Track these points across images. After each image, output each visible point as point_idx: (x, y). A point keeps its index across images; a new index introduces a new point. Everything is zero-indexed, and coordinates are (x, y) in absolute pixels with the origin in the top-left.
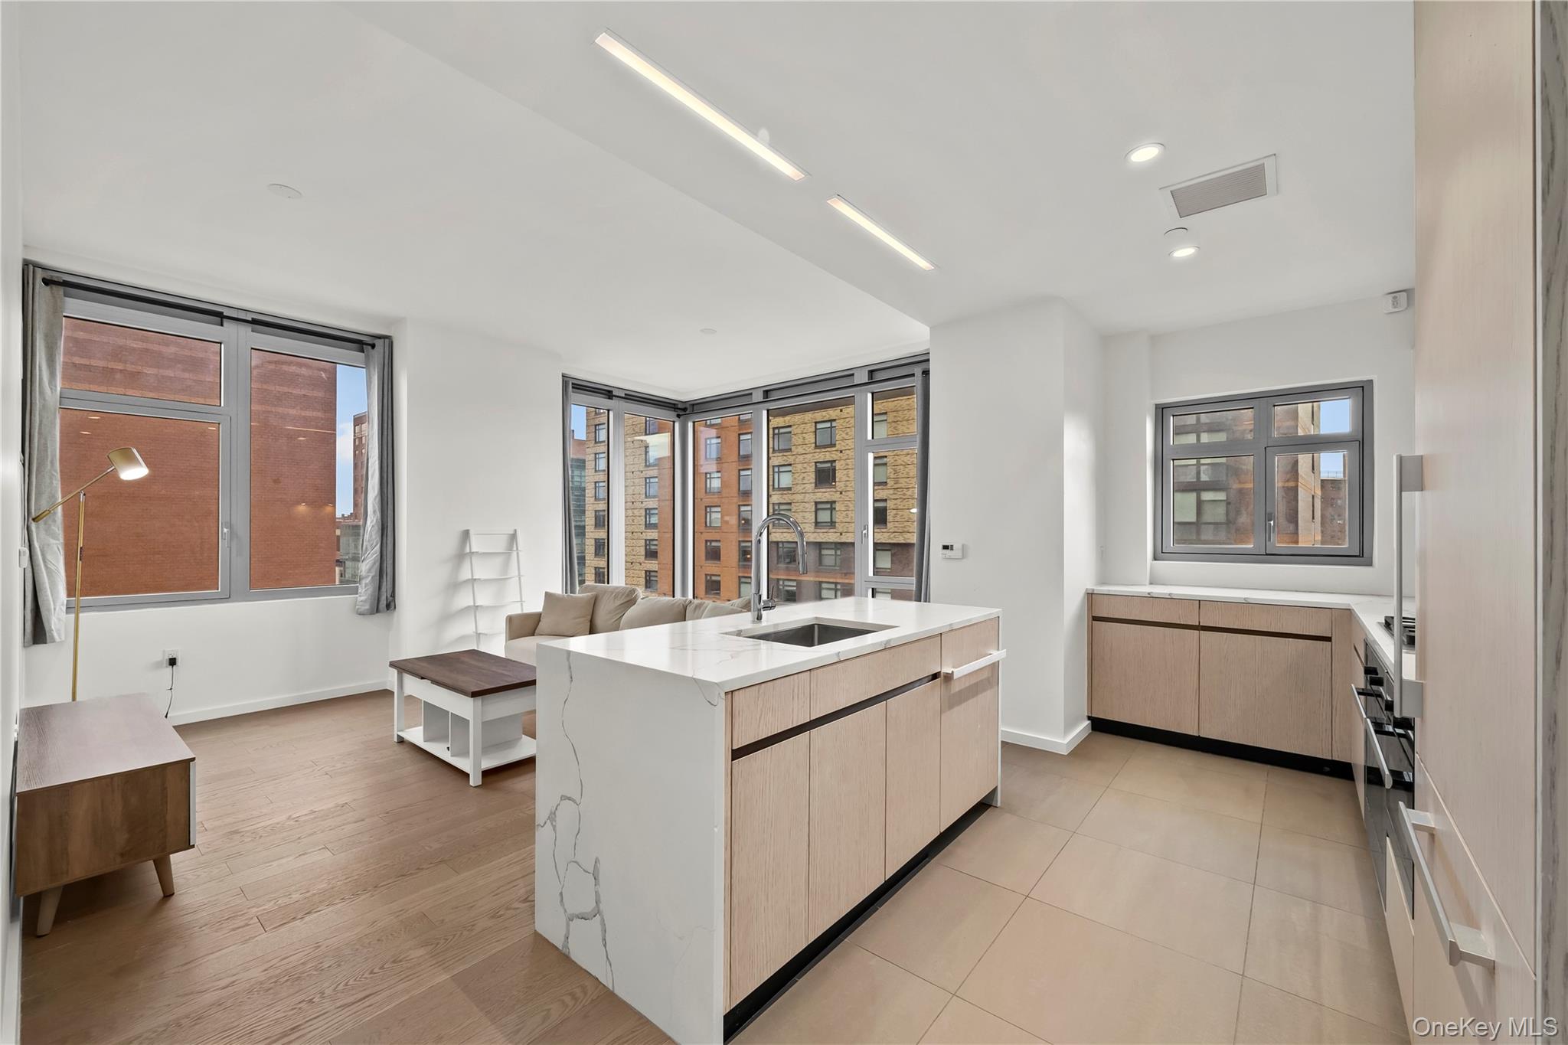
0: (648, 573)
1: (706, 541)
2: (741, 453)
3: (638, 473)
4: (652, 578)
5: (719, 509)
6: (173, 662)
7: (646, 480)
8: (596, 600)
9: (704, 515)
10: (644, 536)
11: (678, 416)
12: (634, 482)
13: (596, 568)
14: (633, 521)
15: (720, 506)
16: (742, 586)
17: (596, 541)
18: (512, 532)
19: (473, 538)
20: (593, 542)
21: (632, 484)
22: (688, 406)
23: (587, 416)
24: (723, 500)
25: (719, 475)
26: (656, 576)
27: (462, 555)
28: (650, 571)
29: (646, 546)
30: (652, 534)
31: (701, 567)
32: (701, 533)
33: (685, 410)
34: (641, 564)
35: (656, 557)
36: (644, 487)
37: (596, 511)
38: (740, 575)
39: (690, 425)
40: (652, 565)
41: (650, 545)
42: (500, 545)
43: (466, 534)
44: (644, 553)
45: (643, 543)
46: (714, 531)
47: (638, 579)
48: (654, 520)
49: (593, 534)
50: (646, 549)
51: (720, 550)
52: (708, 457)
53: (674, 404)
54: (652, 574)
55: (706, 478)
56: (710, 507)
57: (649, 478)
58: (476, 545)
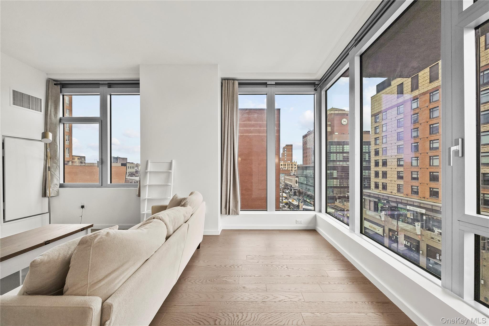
0: (399, 185)
4: (400, 188)
6: (83, 207)
9: (429, 161)
10: (397, 170)
13: (375, 182)
17: (375, 172)
20: (374, 172)
21: (391, 149)
23: (371, 124)
30: (401, 169)
31: (427, 184)
32: (427, 169)
33: (319, 84)
34: (395, 181)
35: (403, 179)
36: (397, 149)
37: (375, 160)
40: (401, 182)
43: (148, 162)
44: (396, 177)
45: (396, 173)
47: (394, 188)
48: (402, 163)
49: (374, 169)
50: (398, 175)
53: (313, 83)
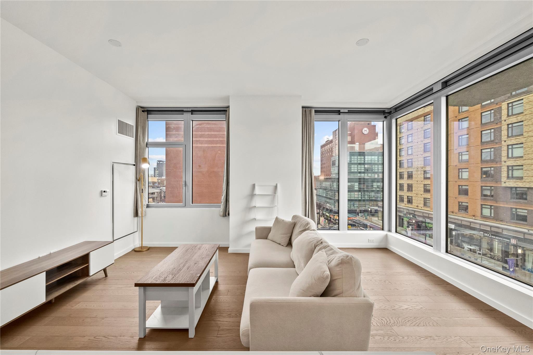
1: (459, 186)
2: (483, 141)
3: (420, 155)
4: (427, 202)
5: (467, 170)
7: (424, 159)
8: (295, 225)
11: (385, 117)
12: (418, 160)
13: (400, 195)
14: (418, 176)
15: (468, 168)
16: (483, 209)
18: (275, 185)
19: (257, 187)
22: (392, 110)
24: (470, 165)
25: (467, 153)
26: (430, 201)
27: (252, 195)
28: (426, 198)
29: (424, 187)
33: (390, 113)
34: (421, 195)
38: (482, 203)
39: (394, 121)
40: (428, 195)
41: (426, 187)
42: (270, 191)
43: (254, 186)
46: (464, 181)
47: (420, 201)
51: (468, 190)
52: (460, 144)
53: (384, 111)
54: (427, 199)
55: (459, 155)
56: (462, 169)
57: (426, 157)
58: (257, 191)
